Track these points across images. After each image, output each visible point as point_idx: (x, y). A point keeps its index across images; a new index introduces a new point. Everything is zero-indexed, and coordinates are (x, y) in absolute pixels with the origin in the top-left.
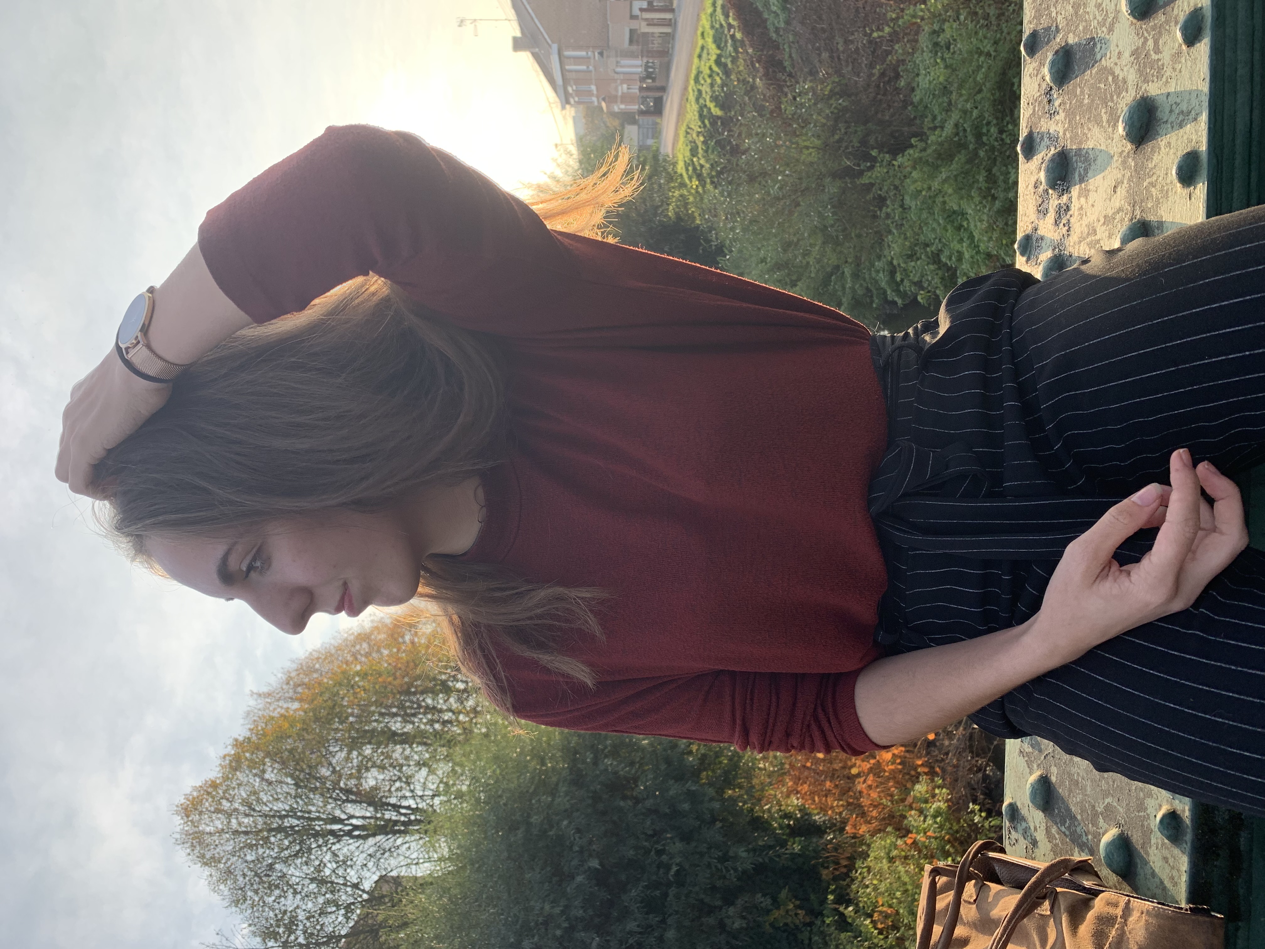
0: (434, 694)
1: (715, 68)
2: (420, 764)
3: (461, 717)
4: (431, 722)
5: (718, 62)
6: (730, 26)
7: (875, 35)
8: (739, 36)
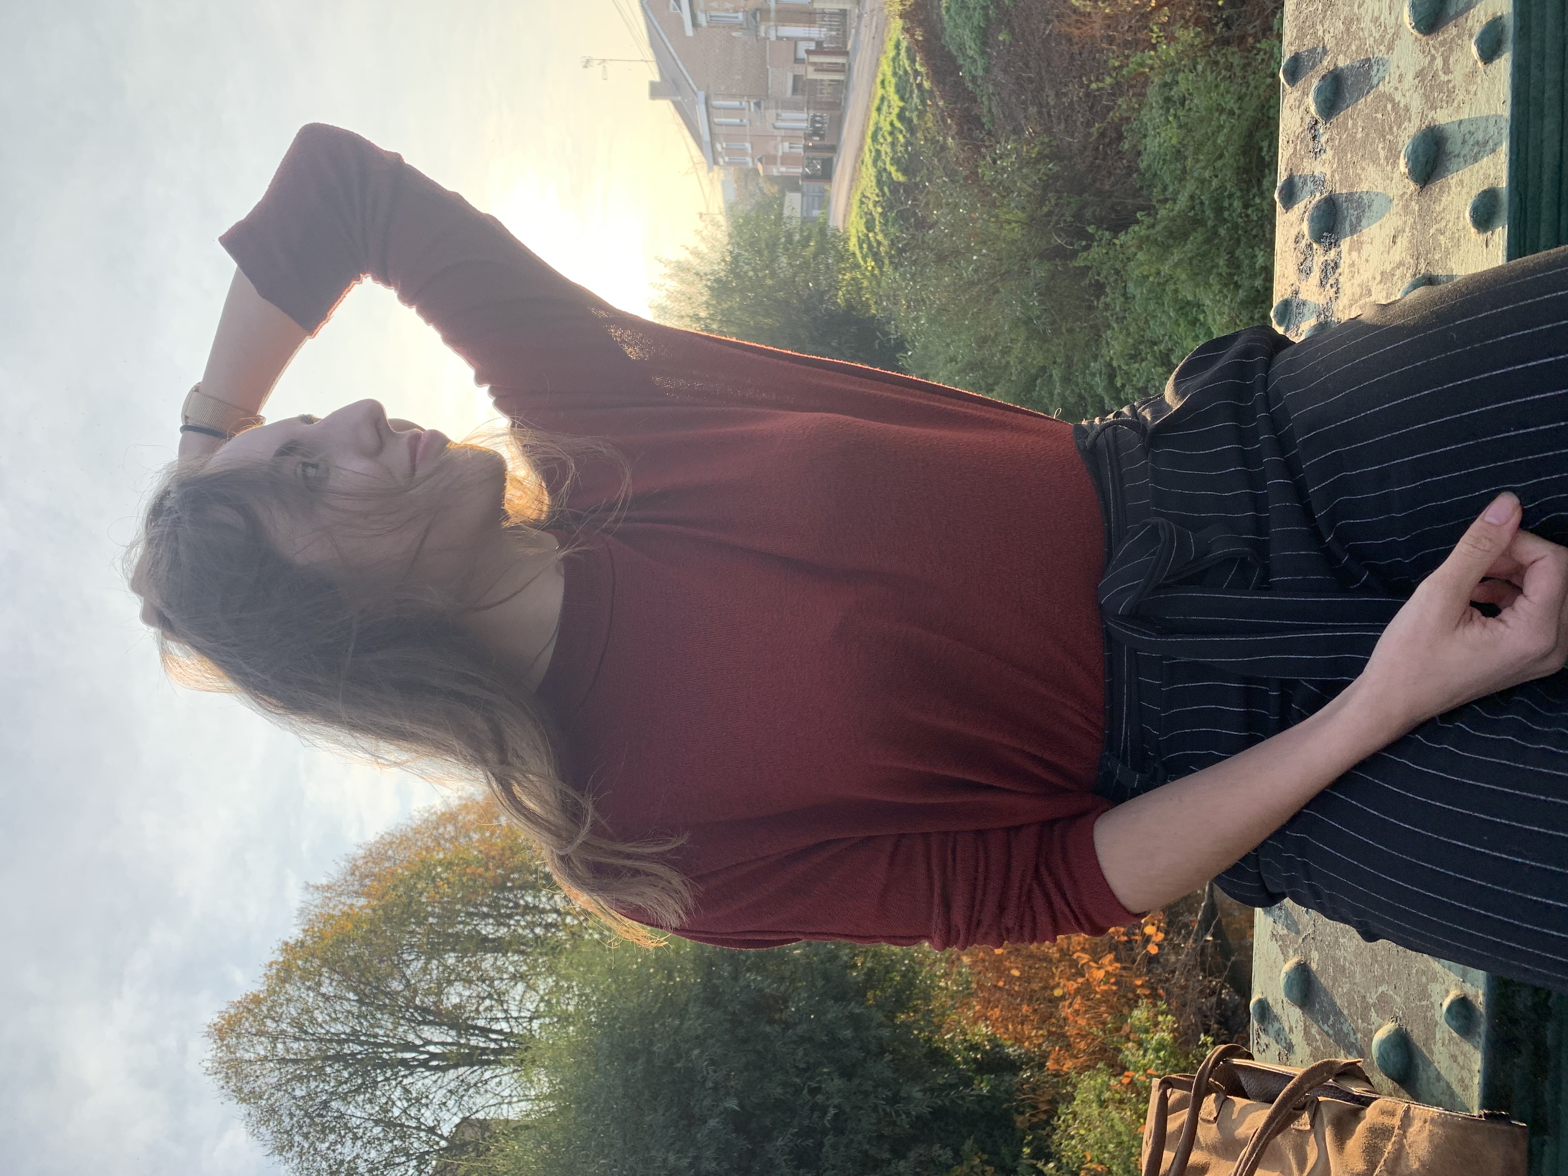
0: (535, 888)
1: (898, 124)
2: (516, 977)
3: (568, 920)
4: (531, 926)
5: (901, 117)
6: (917, 73)
7: (1094, 86)
8: (927, 85)
